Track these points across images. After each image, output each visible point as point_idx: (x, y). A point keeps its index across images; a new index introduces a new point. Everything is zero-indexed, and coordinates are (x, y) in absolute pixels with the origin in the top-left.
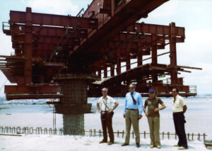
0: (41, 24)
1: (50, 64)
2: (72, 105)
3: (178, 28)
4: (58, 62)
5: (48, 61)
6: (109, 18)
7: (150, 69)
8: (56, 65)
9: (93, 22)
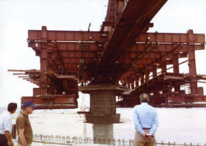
0: (55, 41)
1: (62, 77)
2: (101, 115)
3: (196, 35)
4: (70, 74)
5: (60, 74)
6: (114, 30)
7: (165, 79)
8: (67, 77)
9: (105, 35)
